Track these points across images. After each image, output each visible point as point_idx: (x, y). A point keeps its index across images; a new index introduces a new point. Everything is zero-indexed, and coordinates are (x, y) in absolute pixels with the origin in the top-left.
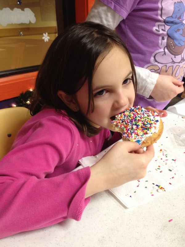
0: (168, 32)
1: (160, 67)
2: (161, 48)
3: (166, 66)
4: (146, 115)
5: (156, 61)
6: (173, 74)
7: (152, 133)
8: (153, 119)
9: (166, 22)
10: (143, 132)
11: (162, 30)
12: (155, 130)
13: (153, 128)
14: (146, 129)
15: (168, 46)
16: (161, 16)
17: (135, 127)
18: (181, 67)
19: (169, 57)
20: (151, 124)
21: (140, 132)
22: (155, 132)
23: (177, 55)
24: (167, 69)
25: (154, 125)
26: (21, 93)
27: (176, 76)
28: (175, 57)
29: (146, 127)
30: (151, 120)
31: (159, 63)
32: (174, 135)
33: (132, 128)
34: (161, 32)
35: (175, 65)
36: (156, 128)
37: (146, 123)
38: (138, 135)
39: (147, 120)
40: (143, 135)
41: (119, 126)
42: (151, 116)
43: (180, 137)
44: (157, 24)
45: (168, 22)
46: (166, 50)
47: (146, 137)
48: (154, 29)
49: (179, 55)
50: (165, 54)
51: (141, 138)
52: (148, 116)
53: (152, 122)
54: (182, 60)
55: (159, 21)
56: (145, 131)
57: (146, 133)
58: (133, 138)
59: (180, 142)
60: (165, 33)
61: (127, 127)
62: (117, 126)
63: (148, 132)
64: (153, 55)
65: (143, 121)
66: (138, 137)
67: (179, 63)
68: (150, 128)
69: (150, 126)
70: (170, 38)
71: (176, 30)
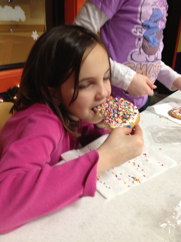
0: (144, 35)
1: (136, 65)
2: (137, 48)
3: (141, 64)
4: (127, 107)
5: (132, 59)
6: (147, 71)
7: (129, 123)
8: (133, 111)
9: (143, 25)
10: (123, 120)
11: (140, 32)
12: (133, 121)
13: (131, 118)
14: (126, 119)
15: (143, 47)
16: (140, 19)
17: (116, 115)
18: (154, 65)
19: (144, 56)
20: (130, 115)
21: (120, 121)
22: (132, 123)
23: (151, 55)
24: (141, 67)
25: (132, 116)
26: (8, 88)
27: (150, 73)
28: (149, 57)
29: (125, 116)
30: (131, 111)
31: (134, 61)
32: (152, 132)
33: (114, 116)
34: (138, 34)
35: (149, 64)
36: (134, 119)
37: (126, 114)
38: (117, 122)
39: (127, 111)
40: (122, 123)
41: (103, 113)
42: (131, 108)
43: (157, 134)
44: (136, 26)
45: (145, 26)
46: (142, 50)
47: (124, 125)
48: (133, 30)
49: (153, 55)
50: (140, 53)
51: (120, 125)
52: (128, 108)
53: (131, 113)
54: (155, 59)
55: (138, 24)
56: (124, 120)
57: (125, 122)
58: (114, 124)
59: (156, 139)
60: (142, 35)
61: (110, 114)
62: (101, 112)
63: (127, 121)
64: (130, 54)
65: (123, 112)
66: (118, 124)
67: (153, 62)
68: (129, 118)
69: (129, 116)
70: (145, 40)
71: (151, 34)
